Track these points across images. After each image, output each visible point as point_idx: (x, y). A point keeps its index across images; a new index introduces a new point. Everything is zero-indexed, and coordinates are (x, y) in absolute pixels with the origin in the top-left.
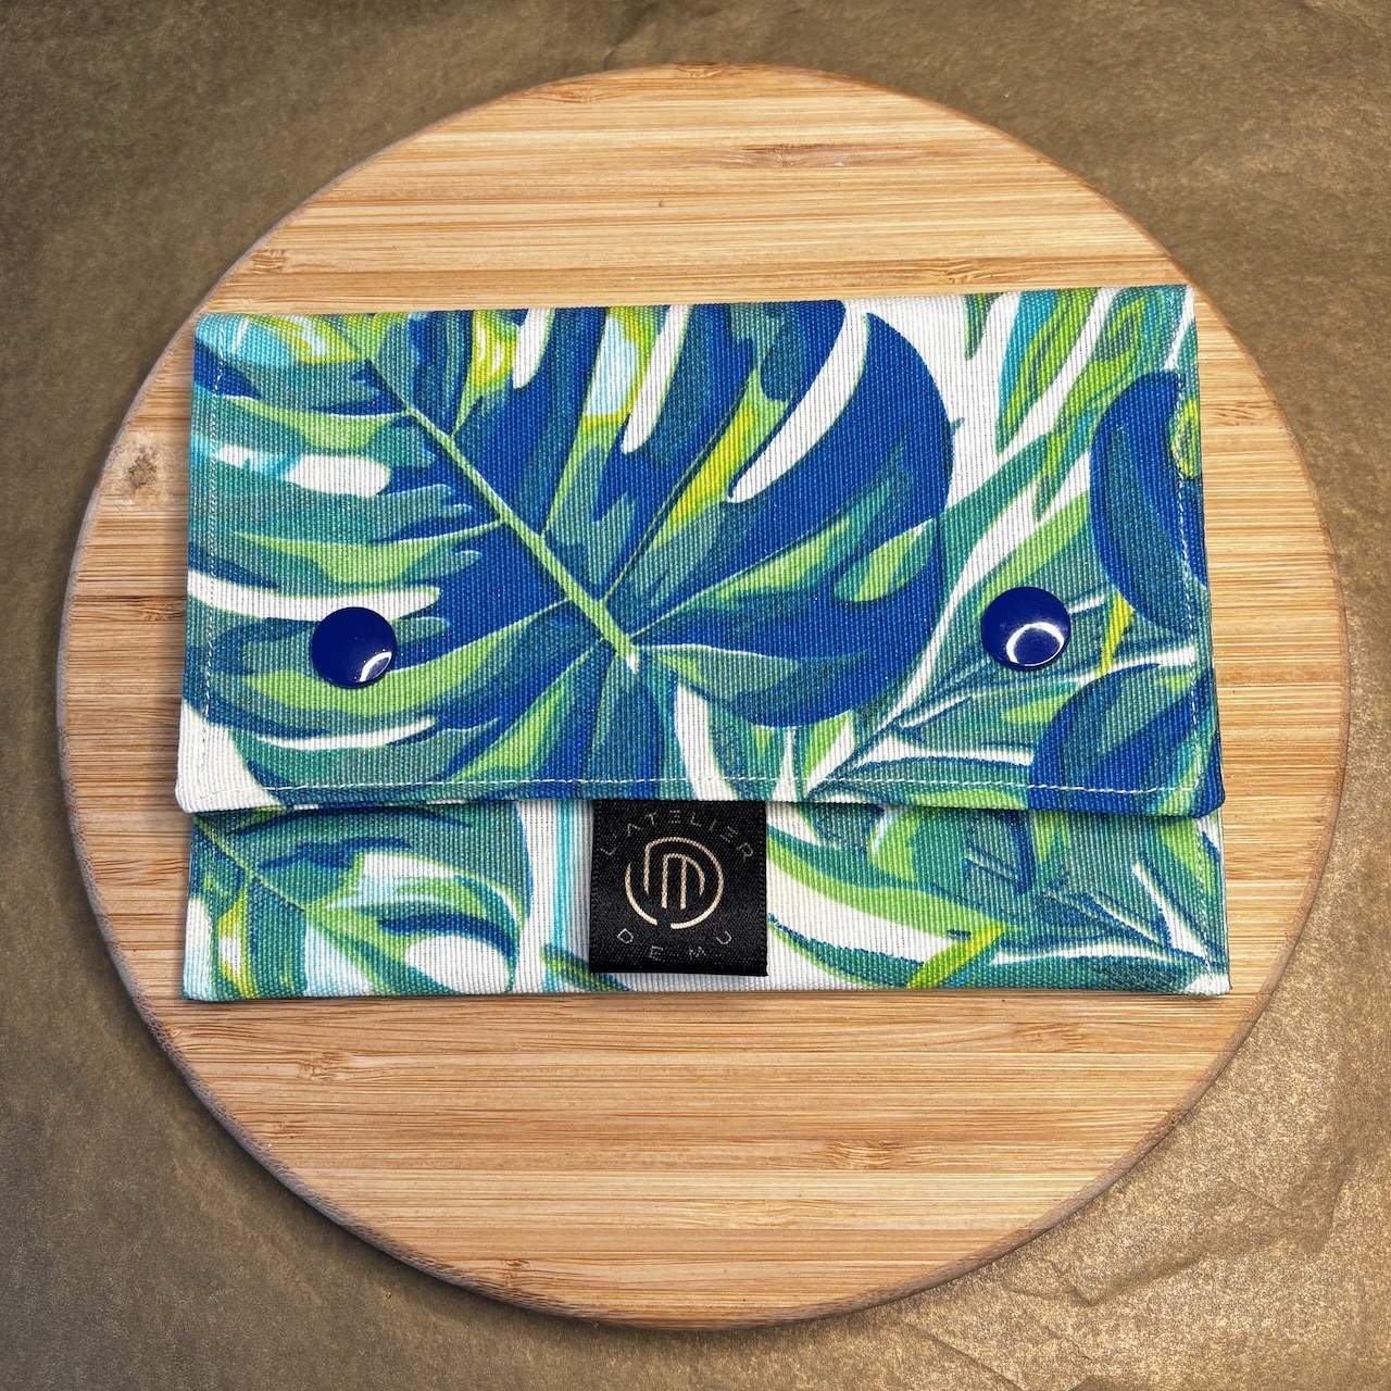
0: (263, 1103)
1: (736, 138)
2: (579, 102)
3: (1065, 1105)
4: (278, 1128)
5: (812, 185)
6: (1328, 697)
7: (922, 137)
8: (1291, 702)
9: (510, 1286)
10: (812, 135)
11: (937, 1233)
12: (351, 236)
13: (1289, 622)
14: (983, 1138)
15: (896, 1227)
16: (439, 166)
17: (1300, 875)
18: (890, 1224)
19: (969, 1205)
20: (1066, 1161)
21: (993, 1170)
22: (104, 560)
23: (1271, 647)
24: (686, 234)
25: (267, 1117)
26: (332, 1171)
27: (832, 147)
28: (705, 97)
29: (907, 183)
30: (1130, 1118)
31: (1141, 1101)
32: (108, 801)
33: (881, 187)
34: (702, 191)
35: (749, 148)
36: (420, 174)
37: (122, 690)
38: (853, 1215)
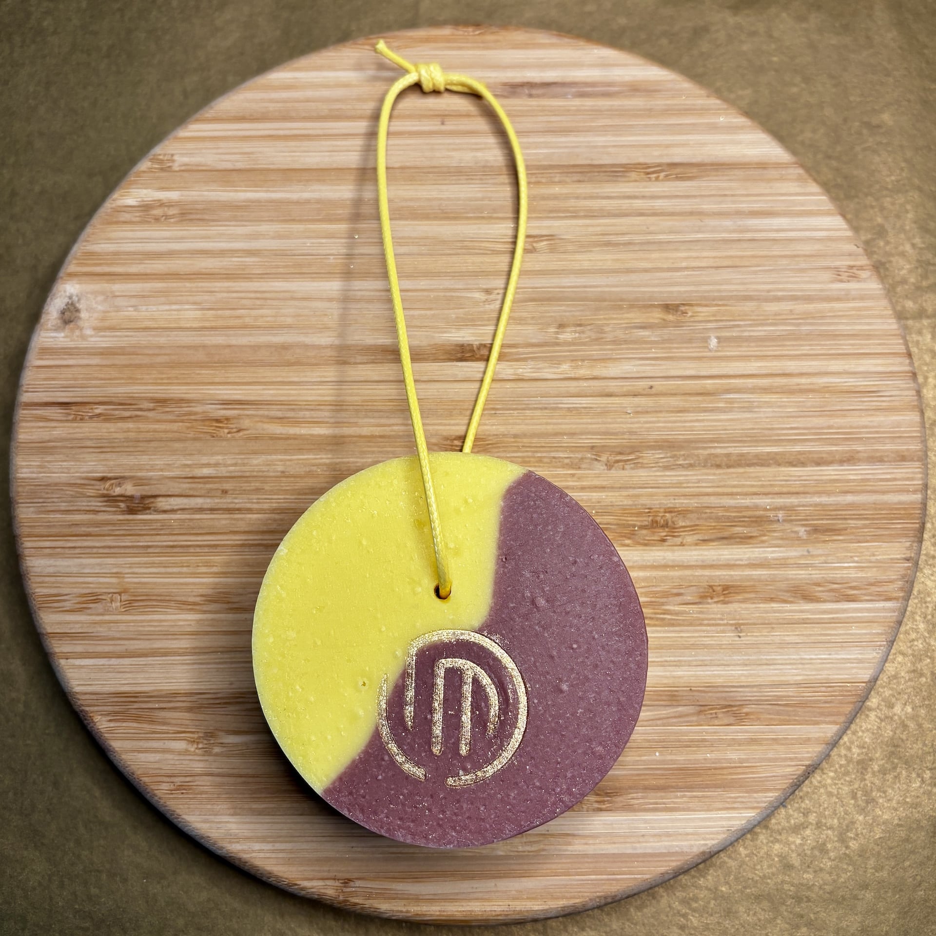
0: (161, 769)
1: (496, 77)
3: (735, 763)
4: (172, 787)
5: (550, 111)
6: (913, 473)
7: (627, 78)
8: (888, 476)
9: (341, 898)
10: (550, 75)
11: (645, 855)
12: (222, 144)
13: (886, 420)
14: (677, 788)
15: (616, 851)
16: (284, 95)
17: (896, 599)
18: (612, 849)
19: (668, 835)
20: (735, 802)
21: (684, 810)
22: (43, 376)
23: (874, 438)
24: (461, 144)
25: (165, 779)
26: (212, 818)
27: (563, 84)
28: (474, 48)
29: (616, 110)
30: (780, 771)
31: (785, 759)
32: (48, 551)
33: (597, 112)
34: (472, 114)
35: (505, 84)
36: (271, 101)
37: (56, 470)
38: (586, 844)
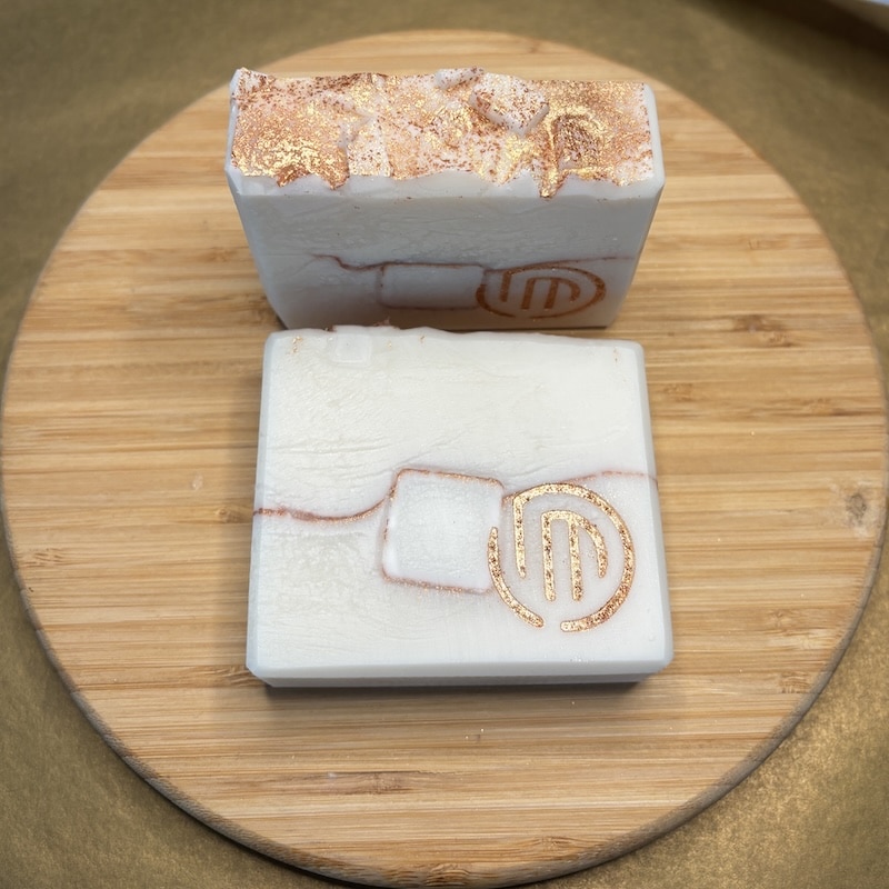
1: (418, 801)
2: (553, 838)
10: (354, 804)
27: (338, 792)
28: (445, 843)
34: (445, 750)
35: (407, 790)
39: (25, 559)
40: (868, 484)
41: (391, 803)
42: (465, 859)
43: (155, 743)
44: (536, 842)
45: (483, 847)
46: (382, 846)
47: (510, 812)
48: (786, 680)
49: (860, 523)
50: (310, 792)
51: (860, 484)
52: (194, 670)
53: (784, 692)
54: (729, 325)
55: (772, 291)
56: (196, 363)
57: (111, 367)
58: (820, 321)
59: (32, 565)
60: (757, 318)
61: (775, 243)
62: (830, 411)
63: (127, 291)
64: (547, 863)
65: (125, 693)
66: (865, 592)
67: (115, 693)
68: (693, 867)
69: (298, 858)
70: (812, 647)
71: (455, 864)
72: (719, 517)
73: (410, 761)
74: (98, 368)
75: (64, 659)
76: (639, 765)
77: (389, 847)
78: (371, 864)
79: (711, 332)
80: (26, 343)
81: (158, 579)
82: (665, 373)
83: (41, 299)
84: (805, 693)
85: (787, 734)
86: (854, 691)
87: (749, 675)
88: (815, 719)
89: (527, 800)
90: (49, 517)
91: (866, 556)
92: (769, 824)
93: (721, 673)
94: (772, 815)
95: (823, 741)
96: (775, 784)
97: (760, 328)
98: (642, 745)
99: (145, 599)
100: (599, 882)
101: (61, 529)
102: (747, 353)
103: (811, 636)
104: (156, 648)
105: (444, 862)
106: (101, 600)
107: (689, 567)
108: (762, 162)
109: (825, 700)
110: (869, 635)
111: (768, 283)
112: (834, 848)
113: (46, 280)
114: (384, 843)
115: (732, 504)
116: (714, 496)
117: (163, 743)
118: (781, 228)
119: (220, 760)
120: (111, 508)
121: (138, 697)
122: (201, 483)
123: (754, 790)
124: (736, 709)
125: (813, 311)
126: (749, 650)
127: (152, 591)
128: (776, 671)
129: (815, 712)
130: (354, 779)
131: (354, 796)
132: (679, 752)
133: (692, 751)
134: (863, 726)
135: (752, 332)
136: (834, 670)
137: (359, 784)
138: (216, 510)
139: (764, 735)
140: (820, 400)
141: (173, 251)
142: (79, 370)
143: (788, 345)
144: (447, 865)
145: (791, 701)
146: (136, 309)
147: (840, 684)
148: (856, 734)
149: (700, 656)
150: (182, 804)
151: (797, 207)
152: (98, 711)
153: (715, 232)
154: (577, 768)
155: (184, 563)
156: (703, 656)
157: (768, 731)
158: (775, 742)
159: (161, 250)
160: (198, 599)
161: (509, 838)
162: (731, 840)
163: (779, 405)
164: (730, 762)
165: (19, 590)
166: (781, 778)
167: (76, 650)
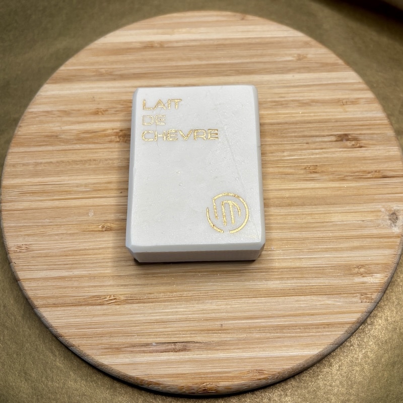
1: (194, 355)
2: (256, 370)
5: (165, 334)
9: (244, 15)
10: (165, 357)
24: (212, 313)
27: (157, 351)
28: (207, 373)
32: (377, 119)
34: (206, 332)
35: (189, 350)
37: (382, 150)
39: (12, 249)
40: (398, 208)
41: (182, 356)
42: (216, 381)
43: (73, 331)
44: (249, 372)
45: (224, 375)
46: (178, 376)
47: (237, 359)
48: (363, 297)
49: (395, 226)
50: (144, 352)
51: (395, 208)
52: (90, 298)
53: (362, 302)
54: (334, 138)
55: (353, 123)
56: (90, 160)
57: (51, 162)
58: (375, 136)
59: (15, 252)
60: (346, 135)
61: (354, 102)
62: (381, 176)
63: (58, 128)
64: (254, 382)
65: (59, 309)
66: (398, 257)
67: (54, 309)
68: (321, 383)
69: (139, 381)
70: (375, 282)
71: (211, 383)
72: (331, 224)
73: (191, 337)
74: (45, 163)
75: (30, 294)
76: (296, 337)
77: (181, 376)
78: (172, 384)
79: (326, 142)
80: (13, 152)
81: (73, 257)
82: (305, 161)
83: (19, 133)
84: (371, 302)
85: (363, 322)
86: (393, 302)
87: (346, 295)
88: (376, 316)
89: (244, 354)
90: (23, 230)
91: (398, 240)
92: (356, 363)
93: (332, 294)
94: (357, 359)
95: (380, 325)
96: (358, 345)
97: (348, 140)
98: (297, 328)
99: (67, 266)
100: (278, 391)
101: (28, 235)
102: (342, 151)
103: (373, 277)
104: (72, 288)
105: (206, 382)
106: (48, 267)
107: (317, 247)
108: (348, 67)
109: (380, 307)
110: (400, 277)
111: (351, 120)
112: (386, 373)
113: (21, 125)
114: (179, 374)
115: (336, 218)
116: (328, 215)
117: (76, 331)
118: (356, 95)
119: (102, 338)
120: (51, 225)
121: (64, 310)
122: (93, 214)
123: (349, 348)
124: (340, 310)
125: (371, 132)
126: (346, 284)
127: (70, 262)
128: (358, 293)
129: (375, 312)
130: (164, 346)
131: (164, 353)
132: (314, 330)
133: (320, 330)
134: (398, 318)
135: (344, 142)
136: (385, 292)
137: (167, 348)
138: (100, 225)
139: (353, 322)
140: (376, 171)
141: (79, 110)
142: (37, 164)
143: (361, 147)
144: (208, 383)
145: (365, 306)
146: (62, 137)
147: (387, 299)
148: (394, 322)
149: (323, 287)
150: (85, 358)
151: (364, 86)
152: (46, 317)
153: (327, 98)
154: (267, 339)
155: (85, 249)
156: (325, 286)
157: (355, 320)
158: (358, 325)
159: (74, 110)
160: (92, 265)
161: (236, 371)
162: (338, 370)
163: (357, 174)
164: (338, 334)
165: (10, 263)
166: (361, 342)
167: (36, 290)
